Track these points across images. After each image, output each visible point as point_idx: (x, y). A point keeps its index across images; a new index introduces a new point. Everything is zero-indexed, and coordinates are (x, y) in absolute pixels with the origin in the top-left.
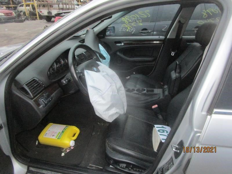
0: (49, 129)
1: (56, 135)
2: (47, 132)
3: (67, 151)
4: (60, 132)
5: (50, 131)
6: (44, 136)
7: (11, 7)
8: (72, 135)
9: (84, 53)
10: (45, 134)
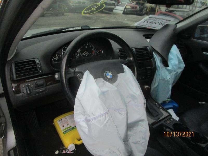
0: (67, 117)
1: (66, 127)
2: (63, 119)
3: (62, 152)
4: (71, 127)
5: (66, 119)
6: (58, 121)
7: (140, 3)
8: (78, 138)
9: (134, 50)
10: (61, 119)
